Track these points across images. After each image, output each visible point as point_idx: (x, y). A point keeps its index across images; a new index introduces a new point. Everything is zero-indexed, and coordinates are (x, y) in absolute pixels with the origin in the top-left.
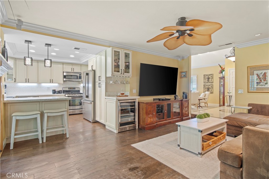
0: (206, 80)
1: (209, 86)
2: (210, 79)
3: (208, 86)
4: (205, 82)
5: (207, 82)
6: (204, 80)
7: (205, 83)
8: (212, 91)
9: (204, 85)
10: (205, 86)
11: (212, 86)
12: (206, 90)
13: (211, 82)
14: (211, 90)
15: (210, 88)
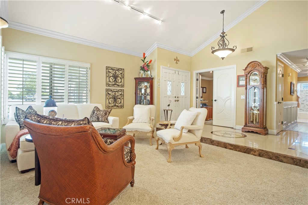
0: (111, 80)
1: (116, 93)
2: (119, 78)
3: (114, 92)
4: (110, 83)
5: (113, 83)
6: (108, 78)
7: (109, 85)
8: (122, 102)
9: (107, 90)
10: (109, 93)
11: (123, 94)
12: (110, 102)
13: (120, 84)
14: (120, 102)
15: (119, 97)
